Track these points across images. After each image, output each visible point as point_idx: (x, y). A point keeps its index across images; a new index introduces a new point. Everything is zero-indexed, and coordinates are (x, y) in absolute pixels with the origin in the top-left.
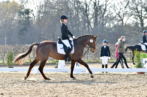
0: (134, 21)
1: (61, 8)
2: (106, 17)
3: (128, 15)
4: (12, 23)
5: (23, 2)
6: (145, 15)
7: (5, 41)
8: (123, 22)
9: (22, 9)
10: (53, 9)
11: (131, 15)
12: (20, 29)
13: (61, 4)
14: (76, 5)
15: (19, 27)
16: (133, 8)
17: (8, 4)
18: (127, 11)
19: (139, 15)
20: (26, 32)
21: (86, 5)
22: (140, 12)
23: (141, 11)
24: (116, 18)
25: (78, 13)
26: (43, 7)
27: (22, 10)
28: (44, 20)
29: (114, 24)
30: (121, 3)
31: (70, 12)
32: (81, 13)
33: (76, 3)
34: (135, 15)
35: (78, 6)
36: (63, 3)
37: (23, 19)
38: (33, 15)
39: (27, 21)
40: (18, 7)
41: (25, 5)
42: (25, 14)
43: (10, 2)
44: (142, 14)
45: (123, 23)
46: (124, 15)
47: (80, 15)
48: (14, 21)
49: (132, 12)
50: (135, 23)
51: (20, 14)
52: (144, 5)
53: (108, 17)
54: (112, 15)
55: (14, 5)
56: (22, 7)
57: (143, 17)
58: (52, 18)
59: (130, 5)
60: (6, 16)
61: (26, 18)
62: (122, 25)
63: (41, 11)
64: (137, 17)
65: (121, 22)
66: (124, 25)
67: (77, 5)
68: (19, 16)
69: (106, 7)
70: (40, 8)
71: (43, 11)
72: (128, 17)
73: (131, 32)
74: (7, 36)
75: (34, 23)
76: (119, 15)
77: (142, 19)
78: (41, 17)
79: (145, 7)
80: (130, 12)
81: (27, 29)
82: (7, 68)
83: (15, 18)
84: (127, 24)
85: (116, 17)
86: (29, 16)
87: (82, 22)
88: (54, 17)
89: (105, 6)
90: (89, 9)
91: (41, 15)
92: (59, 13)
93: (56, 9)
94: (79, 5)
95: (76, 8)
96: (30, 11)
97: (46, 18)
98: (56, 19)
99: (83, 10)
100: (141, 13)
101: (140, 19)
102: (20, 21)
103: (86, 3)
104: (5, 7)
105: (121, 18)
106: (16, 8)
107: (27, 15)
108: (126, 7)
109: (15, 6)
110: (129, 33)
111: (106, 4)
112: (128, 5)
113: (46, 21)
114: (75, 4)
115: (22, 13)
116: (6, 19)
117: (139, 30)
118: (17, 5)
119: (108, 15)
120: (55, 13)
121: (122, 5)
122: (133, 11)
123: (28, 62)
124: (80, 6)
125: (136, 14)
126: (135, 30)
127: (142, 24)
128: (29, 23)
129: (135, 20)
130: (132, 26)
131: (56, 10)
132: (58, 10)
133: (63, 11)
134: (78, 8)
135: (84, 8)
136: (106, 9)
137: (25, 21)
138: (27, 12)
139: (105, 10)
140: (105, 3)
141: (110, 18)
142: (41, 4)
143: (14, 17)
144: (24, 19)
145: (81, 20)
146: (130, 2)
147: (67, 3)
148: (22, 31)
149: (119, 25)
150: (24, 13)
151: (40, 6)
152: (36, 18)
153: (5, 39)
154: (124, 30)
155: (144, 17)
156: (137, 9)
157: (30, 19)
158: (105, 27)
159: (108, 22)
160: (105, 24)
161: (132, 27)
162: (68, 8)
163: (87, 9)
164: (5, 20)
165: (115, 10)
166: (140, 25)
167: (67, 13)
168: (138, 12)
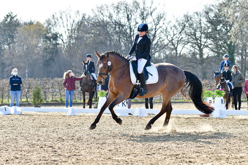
0: (191, 51)
1: (98, 33)
2: (155, 45)
3: (183, 42)
4: (35, 51)
5: (50, 24)
6: (205, 42)
7: (27, 74)
8: (176, 51)
9: (48, 33)
10: (88, 33)
11: (188, 42)
12: (45, 58)
13: (98, 28)
14: (117, 29)
15: (44, 57)
16: (190, 34)
17: (31, 26)
18: (182, 38)
19: (197, 42)
20: (53, 63)
21: (131, 29)
22: (198, 39)
23: (200, 37)
24: (169, 46)
25: (119, 40)
26: (76, 31)
27: (48, 35)
28: (76, 47)
29: (165, 54)
30: (175, 26)
31: (110, 37)
32: (124, 39)
33: (117, 27)
34: (192, 43)
35: (120, 31)
36: (101, 26)
37: (49, 46)
38: (63, 40)
39: (54, 49)
40: (43, 31)
41: (52, 28)
42: (52, 40)
43: (33, 23)
44: (202, 42)
45: (177, 53)
46: (178, 42)
47: (122, 41)
48: (38, 48)
49: (188, 39)
50: (192, 52)
51: (46, 40)
52: (204, 30)
53: (158, 45)
54: (163, 42)
55: (39, 28)
56: (48, 30)
57: (202, 46)
58: (86, 45)
59: (186, 29)
60: (27, 42)
61: (53, 44)
62: (175, 55)
63: (73, 35)
64: (194, 45)
65: (174, 51)
66: (178, 55)
67: (119, 28)
68: (45, 43)
69: (156, 32)
70: (72, 32)
71: (76, 36)
72: (183, 46)
73: (187, 64)
74: (28, 67)
75: (63, 52)
76: (172, 43)
77: (202, 47)
78: (73, 44)
79: (205, 33)
80: (186, 38)
81: (54, 59)
82: (33, 108)
83: (40, 45)
84: (181, 54)
85: (168, 44)
86: (57, 42)
87: (124, 50)
88: (89, 43)
89: (154, 31)
90: (133, 35)
91: (73, 41)
92: (96, 39)
93: (92, 34)
94: (121, 28)
95: (117, 33)
96: (58, 35)
97: (79, 45)
98: (91, 47)
99: (126, 36)
100: (200, 41)
101: (198, 48)
102: (45, 49)
103: (130, 26)
104: (27, 31)
105: (174, 46)
106: (42, 32)
107: (54, 41)
108: (180, 33)
109: (40, 30)
110: (185, 66)
111: (155, 29)
112: (183, 29)
113: (79, 49)
114: (115, 28)
115: (48, 38)
116: (27, 45)
117: (198, 63)
118: (42, 28)
119: (157, 42)
120: (91, 38)
121: (176, 30)
122: (189, 37)
123: (58, 101)
124: (123, 30)
125: (193, 41)
126: (192, 62)
127: (201, 54)
128: (57, 51)
129: (192, 49)
130: (188, 56)
131: (92, 36)
132: (94, 36)
133: (101, 37)
134: (120, 32)
135: (127, 33)
136: (155, 34)
137: (52, 49)
138: (55, 37)
139: (154, 36)
140: (154, 27)
141: (161, 46)
142: (74, 27)
143: (37, 44)
144: (51, 47)
145: (123, 48)
146: (186, 25)
147: (106, 26)
148: (47, 61)
149: (172, 55)
150: (50, 38)
151: (72, 29)
152: (65, 45)
153: (27, 71)
154: (178, 61)
155: (204, 45)
156: (195, 35)
157: (58, 46)
158: (154, 57)
159: (158, 52)
160: (154, 54)
161: (188, 58)
162: (108, 32)
163: (132, 34)
164: (26, 47)
165: (167, 36)
166: (198, 56)
167: (106, 38)
168: (197, 39)
